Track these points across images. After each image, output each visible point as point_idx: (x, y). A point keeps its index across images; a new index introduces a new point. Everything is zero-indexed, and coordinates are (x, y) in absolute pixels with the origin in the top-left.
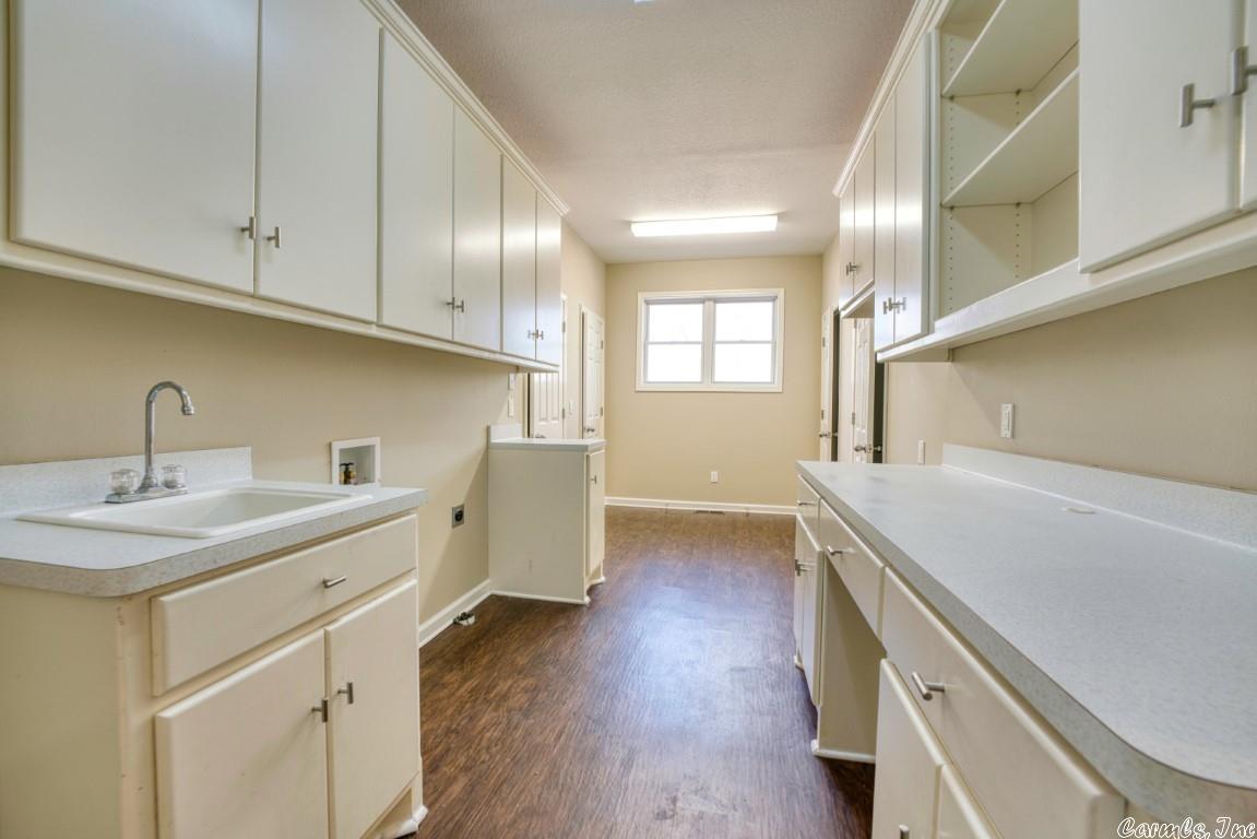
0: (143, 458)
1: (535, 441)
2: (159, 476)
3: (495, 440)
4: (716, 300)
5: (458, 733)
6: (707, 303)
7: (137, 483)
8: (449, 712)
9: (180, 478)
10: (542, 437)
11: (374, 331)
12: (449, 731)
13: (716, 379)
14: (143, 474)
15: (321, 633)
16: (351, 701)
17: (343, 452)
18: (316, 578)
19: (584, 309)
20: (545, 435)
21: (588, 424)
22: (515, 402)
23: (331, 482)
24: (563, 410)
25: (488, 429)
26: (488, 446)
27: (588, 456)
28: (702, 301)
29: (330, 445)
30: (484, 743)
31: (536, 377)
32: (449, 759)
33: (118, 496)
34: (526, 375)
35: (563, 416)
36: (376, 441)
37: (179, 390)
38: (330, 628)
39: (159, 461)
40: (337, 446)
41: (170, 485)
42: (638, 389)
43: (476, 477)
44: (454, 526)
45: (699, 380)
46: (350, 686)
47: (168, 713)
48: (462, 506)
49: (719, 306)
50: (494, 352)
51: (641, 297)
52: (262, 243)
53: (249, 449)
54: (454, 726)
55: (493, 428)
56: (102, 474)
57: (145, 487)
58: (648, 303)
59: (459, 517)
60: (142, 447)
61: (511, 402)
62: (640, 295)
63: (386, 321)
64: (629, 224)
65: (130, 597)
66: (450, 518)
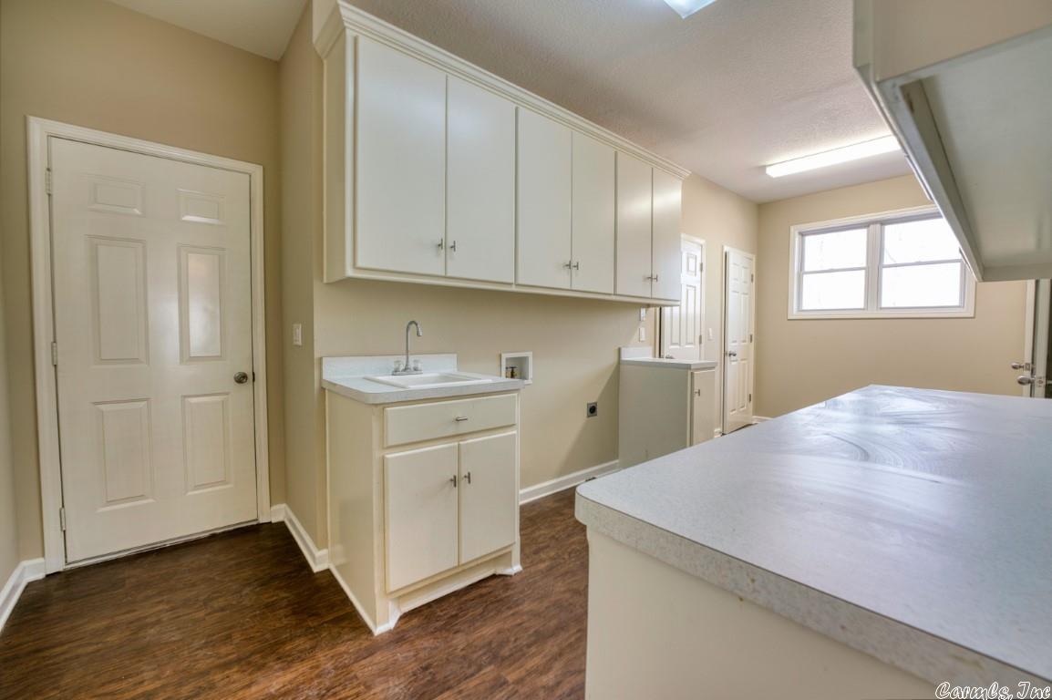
0: (405, 357)
1: (665, 360)
2: (412, 365)
3: (625, 357)
4: (883, 223)
5: (557, 539)
6: (872, 226)
7: (402, 367)
8: (559, 528)
9: (419, 366)
10: (671, 358)
11: (514, 289)
12: (553, 537)
13: (884, 305)
14: (405, 363)
15: (456, 444)
16: (469, 482)
17: (507, 360)
18: (454, 416)
19: (726, 249)
20: (674, 356)
21: (730, 348)
22: (645, 332)
23: (501, 376)
24: (700, 337)
25: (619, 350)
26: (619, 362)
27: (692, 373)
28: (866, 225)
29: (500, 356)
30: (569, 550)
31: (667, 311)
32: (545, 551)
33: (396, 372)
34: (658, 309)
35: (700, 342)
36: (529, 354)
37: (416, 325)
38: (461, 443)
39: (412, 358)
40: (505, 356)
41: (416, 369)
42: (790, 317)
43: (608, 383)
44: (588, 416)
45: (862, 306)
46: (469, 474)
47: (388, 456)
48: (596, 403)
49: (888, 228)
50: (610, 294)
51: (794, 230)
52: (448, 250)
53: (455, 355)
54: (557, 536)
55: (623, 350)
56: (391, 362)
57: (405, 369)
58: (803, 234)
59: (592, 410)
60: (405, 352)
61: (643, 330)
62: (792, 228)
63: (520, 282)
64: (764, 167)
65: (376, 405)
66: (585, 410)
